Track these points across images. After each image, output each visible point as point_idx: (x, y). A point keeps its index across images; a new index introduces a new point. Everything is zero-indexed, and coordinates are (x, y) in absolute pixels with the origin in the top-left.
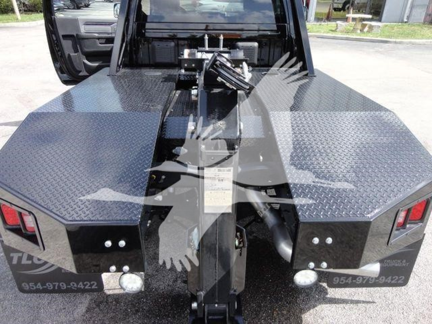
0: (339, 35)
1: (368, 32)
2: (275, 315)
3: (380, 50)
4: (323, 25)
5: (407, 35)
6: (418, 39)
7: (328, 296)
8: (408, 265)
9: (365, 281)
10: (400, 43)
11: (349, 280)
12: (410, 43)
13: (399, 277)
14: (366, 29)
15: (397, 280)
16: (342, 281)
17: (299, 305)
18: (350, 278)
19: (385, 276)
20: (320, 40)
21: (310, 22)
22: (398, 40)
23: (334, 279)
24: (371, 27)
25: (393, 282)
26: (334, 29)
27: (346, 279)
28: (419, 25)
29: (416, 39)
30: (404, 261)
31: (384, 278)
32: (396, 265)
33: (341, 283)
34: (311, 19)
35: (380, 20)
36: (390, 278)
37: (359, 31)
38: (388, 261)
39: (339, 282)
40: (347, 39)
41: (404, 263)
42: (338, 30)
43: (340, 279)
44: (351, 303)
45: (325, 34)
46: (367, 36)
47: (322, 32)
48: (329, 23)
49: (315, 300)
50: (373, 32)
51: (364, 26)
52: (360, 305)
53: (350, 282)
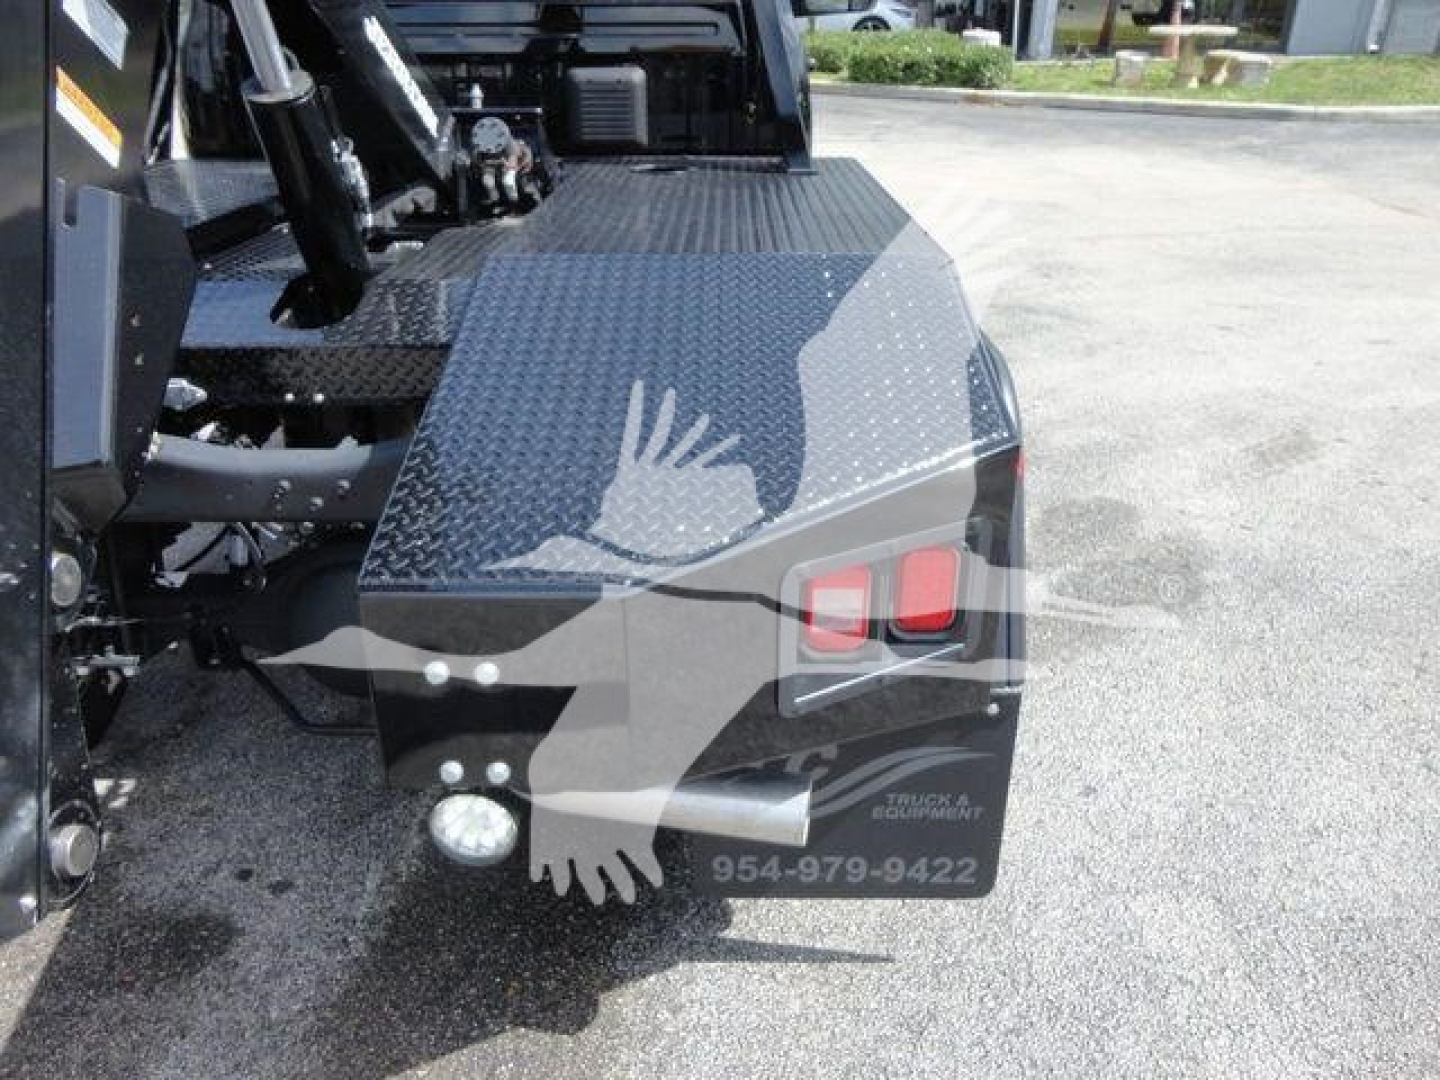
0: (1120, 97)
1: (1227, 84)
2: (511, 992)
3: (1256, 141)
4: (1076, 67)
5: (1362, 94)
6: (1399, 103)
7: (731, 934)
8: (981, 816)
9: (832, 871)
10: (1332, 118)
11: (772, 870)
12: (1367, 117)
13: (955, 859)
14: (1221, 77)
15: (953, 874)
16: (747, 873)
17: (614, 961)
18: (774, 861)
19: (903, 856)
20: (1052, 114)
21: (1034, 59)
22: (1323, 109)
23: (716, 864)
24: (1237, 69)
25: (937, 879)
26: (1107, 78)
27: (760, 865)
28: (1413, 61)
29: (1391, 103)
30: (963, 800)
31: (901, 863)
32: (937, 814)
33: (742, 878)
34: (1042, 47)
35: (1282, 49)
36: (923, 862)
37: (1194, 84)
38: (903, 798)
39: (734, 878)
40: (1147, 109)
41: (963, 809)
42: (1120, 80)
43: (736, 864)
44: (805, 961)
45: (1075, 96)
46: (1218, 98)
47: (1066, 86)
48: (1098, 61)
49: (680, 946)
50: (1243, 83)
51: (1214, 66)
52: (833, 966)
53: (775, 875)
